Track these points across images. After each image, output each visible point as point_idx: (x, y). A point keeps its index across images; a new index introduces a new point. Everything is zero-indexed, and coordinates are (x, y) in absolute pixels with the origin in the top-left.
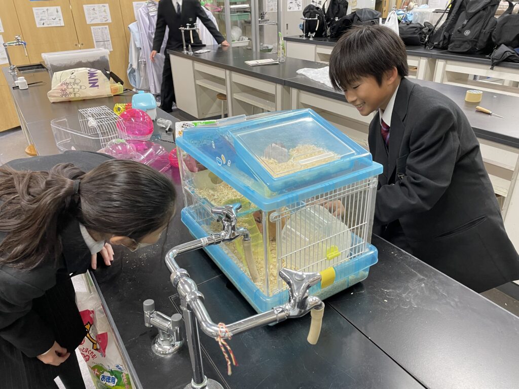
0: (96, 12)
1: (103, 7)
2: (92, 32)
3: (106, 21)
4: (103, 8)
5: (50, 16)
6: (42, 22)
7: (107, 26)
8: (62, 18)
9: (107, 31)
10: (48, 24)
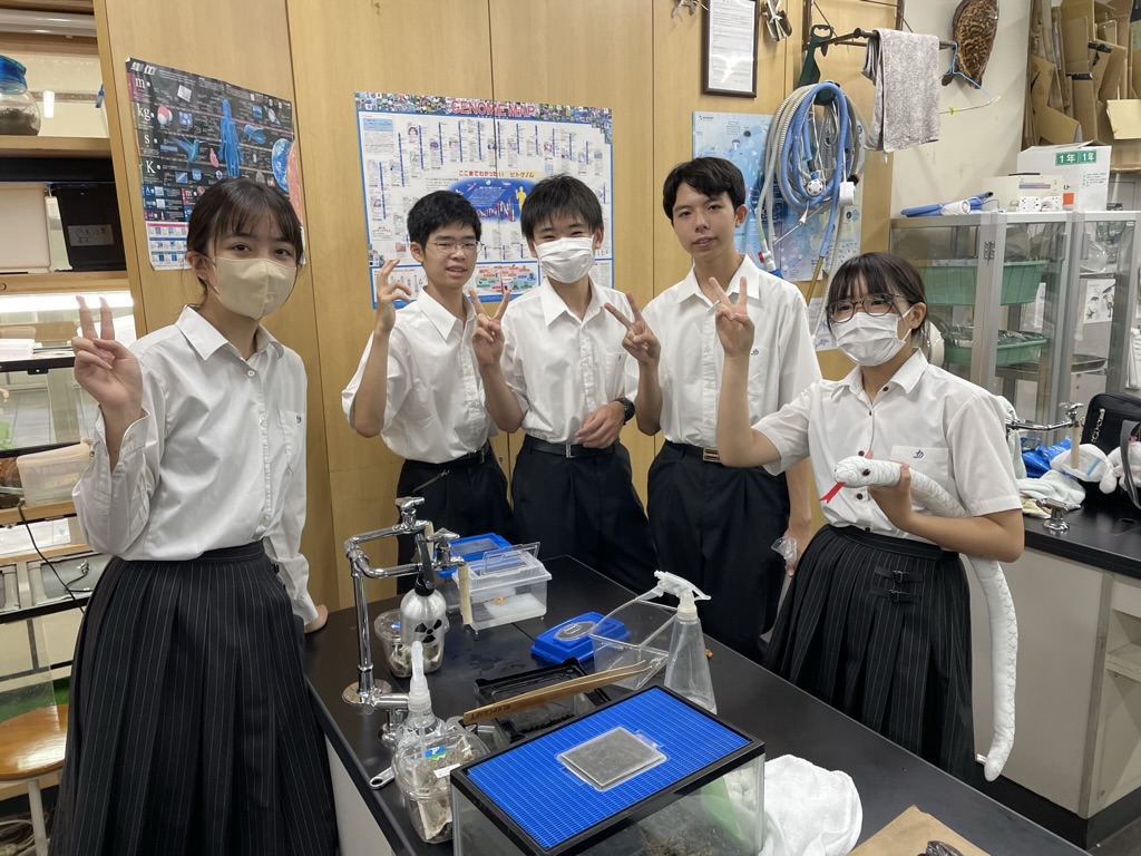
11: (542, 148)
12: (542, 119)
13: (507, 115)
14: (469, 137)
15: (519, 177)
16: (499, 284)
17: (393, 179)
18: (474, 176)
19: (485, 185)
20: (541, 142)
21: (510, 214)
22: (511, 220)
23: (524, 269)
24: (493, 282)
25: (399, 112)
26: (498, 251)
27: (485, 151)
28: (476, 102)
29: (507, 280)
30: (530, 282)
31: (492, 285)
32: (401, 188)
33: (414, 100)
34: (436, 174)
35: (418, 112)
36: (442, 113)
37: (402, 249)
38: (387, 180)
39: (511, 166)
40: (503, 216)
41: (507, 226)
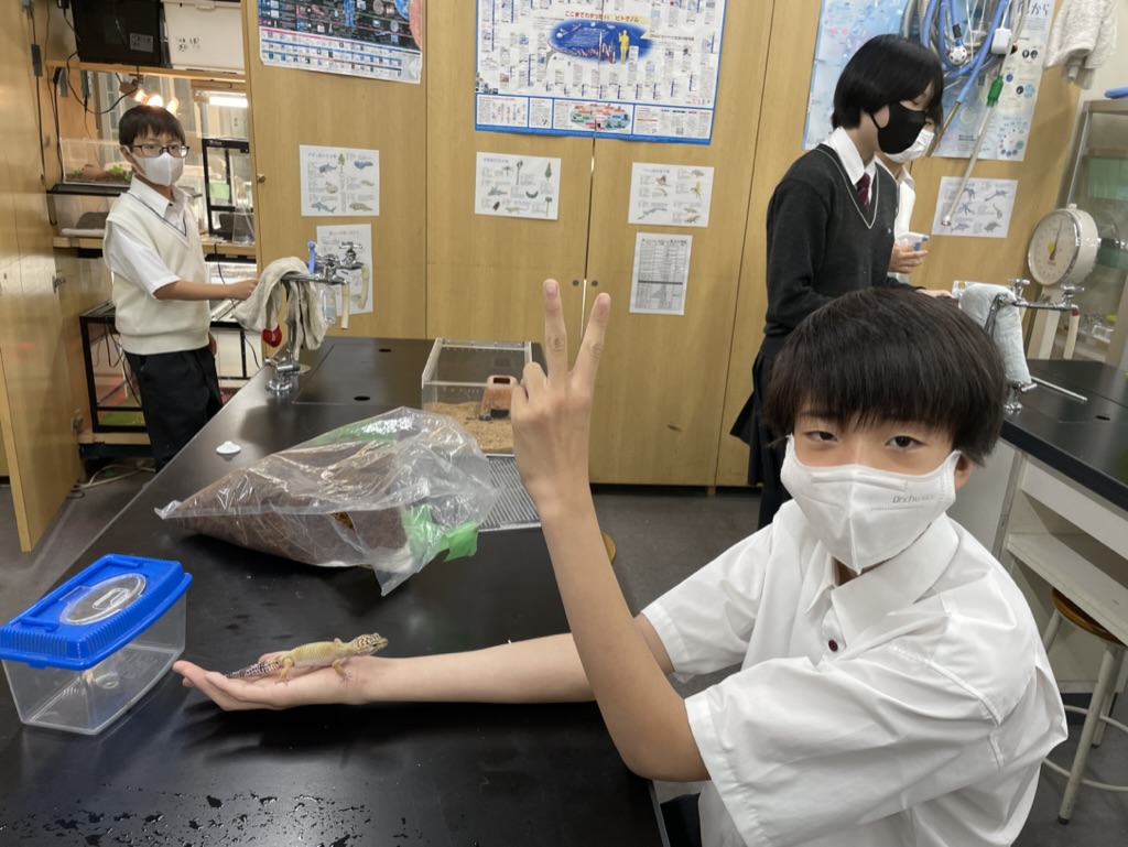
0: (667, 189)
1: (694, 176)
2: (638, 248)
3: (690, 221)
4: (693, 181)
5: (523, 184)
6: (495, 199)
7: (689, 239)
8: (555, 197)
9: (686, 252)
10: (510, 210)
15: (620, 21)
16: (593, 121)
17: (504, 15)
18: (579, 18)
19: (589, 26)
21: (611, 56)
22: (611, 62)
23: (619, 109)
24: (587, 118)
26: (595, 90)
29: (600, 118)
30: (623, 123)
31: (586, 121)
32: (510, 24)
34: (544, 13)
37: (505, 79)
38: (498, 16)
39: (617, 9)
40: (604, 58)
41: (607, 67)
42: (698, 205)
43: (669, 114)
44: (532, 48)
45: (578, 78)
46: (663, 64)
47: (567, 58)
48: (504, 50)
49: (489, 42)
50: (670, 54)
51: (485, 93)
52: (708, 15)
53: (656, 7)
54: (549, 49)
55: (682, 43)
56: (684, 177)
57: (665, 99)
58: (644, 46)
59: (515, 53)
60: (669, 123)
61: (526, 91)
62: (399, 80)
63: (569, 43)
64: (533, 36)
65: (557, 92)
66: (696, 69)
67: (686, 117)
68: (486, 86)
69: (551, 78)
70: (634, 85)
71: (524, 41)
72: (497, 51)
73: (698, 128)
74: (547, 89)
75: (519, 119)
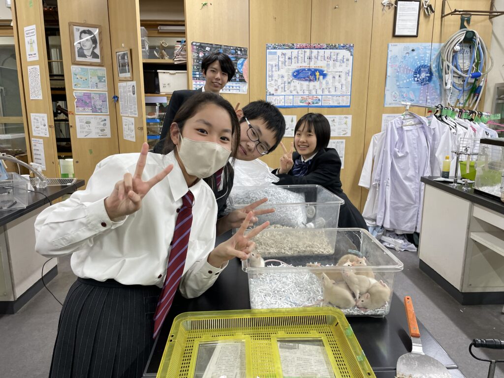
0: (335, 124)
1: (345, 118)
3: (344, 134)
4: (345, 120)
7: (344, 141)
9: (343, 146)
11: (326, 58)
12: (327, 49)
13: (315, 48)
14: (301, 55)
15: (316, 68)
16: (307, 102)
17: (276, 69)
18: (302, 68)
19: (305, 70)
20: (326, 56)
22: (313, 81)
23: (317, 97)
25: (279, 49)
26: (308, 91)
27: (306, 60)
28: (304, 45)
29: (310, 101)
30: (318, 102)
31: (305, 102)
32: (278, 72)
33: (284, 45)
34: (290, 67)
35: (285, 49)
36: (293, 48)
37: (277, 90)
38: (274, 69)
39: (315, 64)
40: (310, 80)
41: (312, 84)
42: (347, 129)
43: (334, 98)
44: (286, 79)
45: (302, 88)
46: (332, 81)
47: (298, 81)
48: (276, 80)
49: (270, 78)
50: (334, 77)
51: (270, 95)
52: (347, 63)
53: (328, 63)
54: (291, 79)
55: (338, 74)
56: (341, 119)
57: (333, 93)
58: (325, 76)
59: (280, 81)
60: (335, 101)
61: (283, 93)
62: (240, 93)
63: (298, 76)
64: (285, 75)
65: (294, 93)
66: (343, 82)
67: (341, 98)
68: (270, 93)
69: (292, 89)
70: (322, 89)
71: (283, 77)
72: (274, 81)
73: (345, 101)
74: (291, 92)
75: (281, 103)
